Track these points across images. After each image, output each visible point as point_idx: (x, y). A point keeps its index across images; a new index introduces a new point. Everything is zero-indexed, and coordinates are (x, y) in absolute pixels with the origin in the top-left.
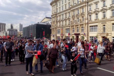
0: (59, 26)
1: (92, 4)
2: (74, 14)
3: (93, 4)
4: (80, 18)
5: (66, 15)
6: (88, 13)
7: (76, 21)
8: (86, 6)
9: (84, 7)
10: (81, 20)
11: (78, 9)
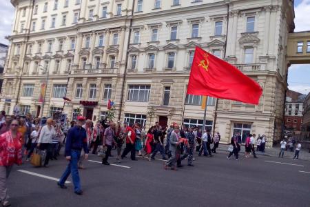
0: (34, 73)
1: (143, 27)
2: (88, 43)
3: (146, 26)
4: (105, 59)
5: (62, 42)
6: (128, 48)
7: (91, 65)
8: (125, 28)
9: (121, 31)
10: (105, 65)
11: (101, 33)
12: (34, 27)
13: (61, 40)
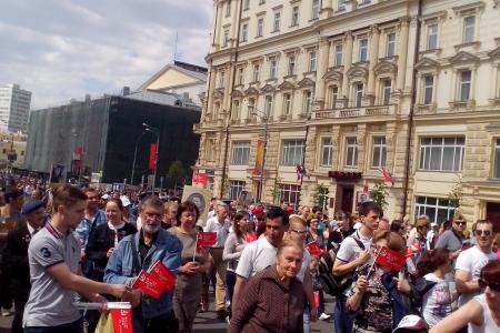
0: (248, 121)
1: (444, 15)
2: (339, 58)
3: (451, 13)
4: (372, 86)
5: (292, 59)
6: (416, 60)
7: (346, 100)
8: (408, 20)
9: (400, 26)
10: (372, 97)
11: (361, 35)
12: (245, 33)
13: (291, 54)
